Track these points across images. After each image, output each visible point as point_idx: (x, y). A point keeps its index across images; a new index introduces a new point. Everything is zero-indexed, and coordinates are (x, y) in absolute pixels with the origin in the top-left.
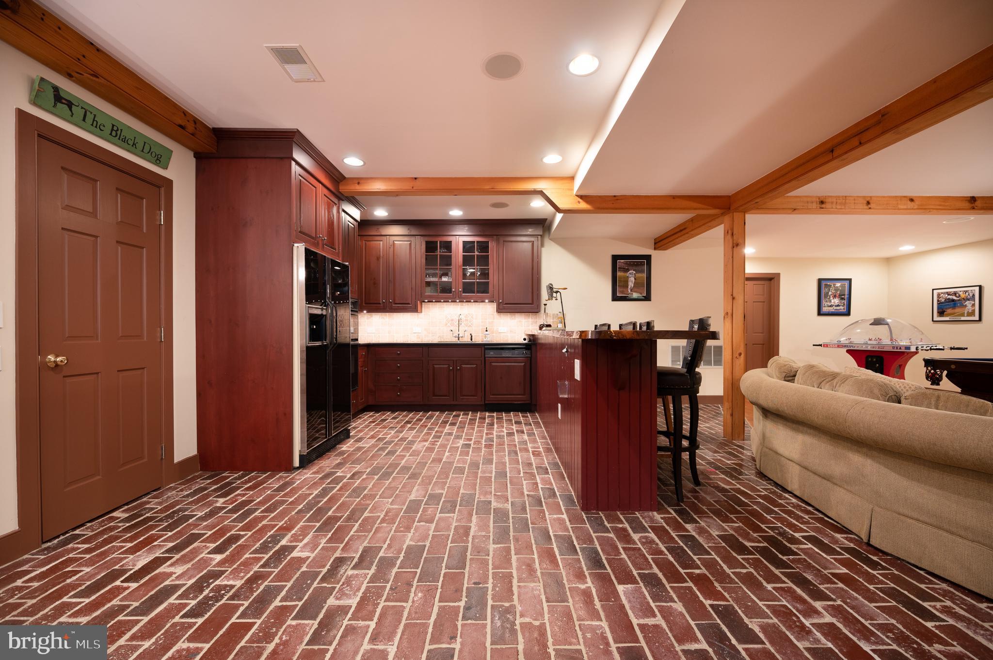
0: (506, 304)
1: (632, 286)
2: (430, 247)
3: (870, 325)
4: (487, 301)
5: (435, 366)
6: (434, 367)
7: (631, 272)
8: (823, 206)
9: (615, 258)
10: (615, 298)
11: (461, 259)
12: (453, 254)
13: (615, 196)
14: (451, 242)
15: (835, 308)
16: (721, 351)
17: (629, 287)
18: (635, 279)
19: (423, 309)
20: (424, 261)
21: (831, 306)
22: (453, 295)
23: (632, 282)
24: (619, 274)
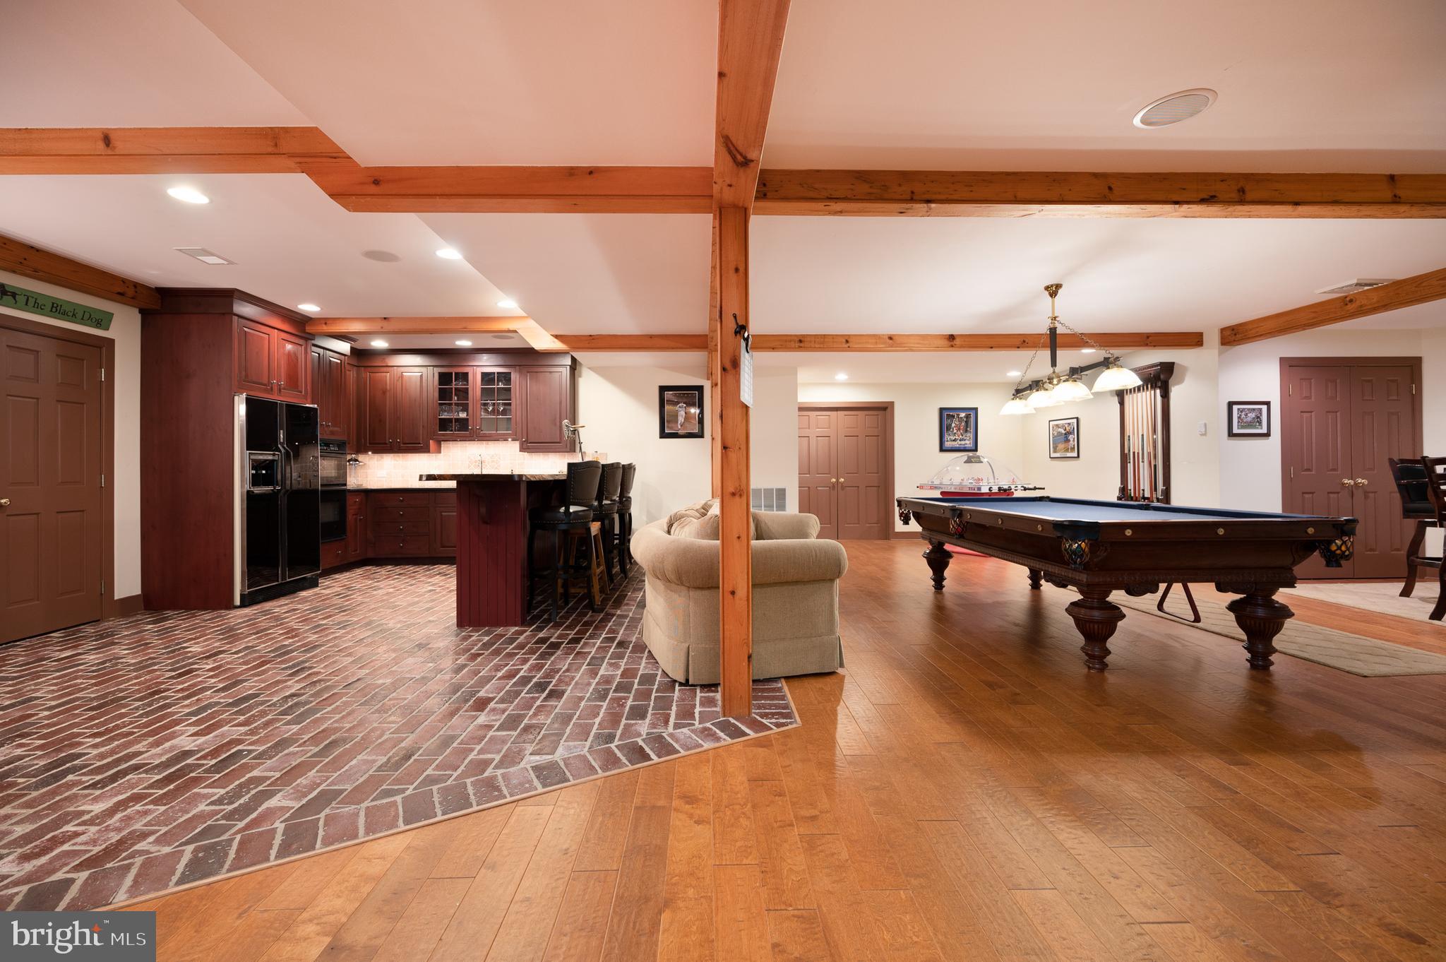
0: (530, 443)
1: (683, 421)
2: (444, 378)
3: (965, 462)
4: (510, 440)
5: (443, 514)
6: (441, 515)
7: (680, 405)
8: (802, 345)
9: (663, 389)
10: (663, 435)
11: (479, 392)
12: (470, 387)
13: (590, 336)
14: (467, 374)
15: (960, 443)
16: (784, 494)
17: (679, 422)
18: (686, 413)
19: (442, 448)
20: (437, 395)
21: (955, 440)
22: (470, 433)
23: (682, 416)
24: (667, 407)
